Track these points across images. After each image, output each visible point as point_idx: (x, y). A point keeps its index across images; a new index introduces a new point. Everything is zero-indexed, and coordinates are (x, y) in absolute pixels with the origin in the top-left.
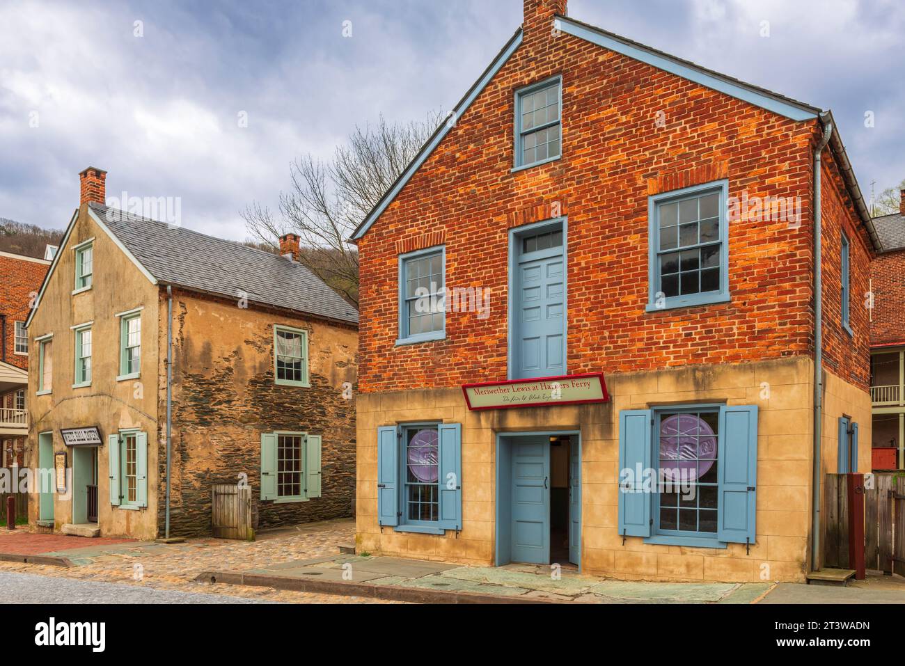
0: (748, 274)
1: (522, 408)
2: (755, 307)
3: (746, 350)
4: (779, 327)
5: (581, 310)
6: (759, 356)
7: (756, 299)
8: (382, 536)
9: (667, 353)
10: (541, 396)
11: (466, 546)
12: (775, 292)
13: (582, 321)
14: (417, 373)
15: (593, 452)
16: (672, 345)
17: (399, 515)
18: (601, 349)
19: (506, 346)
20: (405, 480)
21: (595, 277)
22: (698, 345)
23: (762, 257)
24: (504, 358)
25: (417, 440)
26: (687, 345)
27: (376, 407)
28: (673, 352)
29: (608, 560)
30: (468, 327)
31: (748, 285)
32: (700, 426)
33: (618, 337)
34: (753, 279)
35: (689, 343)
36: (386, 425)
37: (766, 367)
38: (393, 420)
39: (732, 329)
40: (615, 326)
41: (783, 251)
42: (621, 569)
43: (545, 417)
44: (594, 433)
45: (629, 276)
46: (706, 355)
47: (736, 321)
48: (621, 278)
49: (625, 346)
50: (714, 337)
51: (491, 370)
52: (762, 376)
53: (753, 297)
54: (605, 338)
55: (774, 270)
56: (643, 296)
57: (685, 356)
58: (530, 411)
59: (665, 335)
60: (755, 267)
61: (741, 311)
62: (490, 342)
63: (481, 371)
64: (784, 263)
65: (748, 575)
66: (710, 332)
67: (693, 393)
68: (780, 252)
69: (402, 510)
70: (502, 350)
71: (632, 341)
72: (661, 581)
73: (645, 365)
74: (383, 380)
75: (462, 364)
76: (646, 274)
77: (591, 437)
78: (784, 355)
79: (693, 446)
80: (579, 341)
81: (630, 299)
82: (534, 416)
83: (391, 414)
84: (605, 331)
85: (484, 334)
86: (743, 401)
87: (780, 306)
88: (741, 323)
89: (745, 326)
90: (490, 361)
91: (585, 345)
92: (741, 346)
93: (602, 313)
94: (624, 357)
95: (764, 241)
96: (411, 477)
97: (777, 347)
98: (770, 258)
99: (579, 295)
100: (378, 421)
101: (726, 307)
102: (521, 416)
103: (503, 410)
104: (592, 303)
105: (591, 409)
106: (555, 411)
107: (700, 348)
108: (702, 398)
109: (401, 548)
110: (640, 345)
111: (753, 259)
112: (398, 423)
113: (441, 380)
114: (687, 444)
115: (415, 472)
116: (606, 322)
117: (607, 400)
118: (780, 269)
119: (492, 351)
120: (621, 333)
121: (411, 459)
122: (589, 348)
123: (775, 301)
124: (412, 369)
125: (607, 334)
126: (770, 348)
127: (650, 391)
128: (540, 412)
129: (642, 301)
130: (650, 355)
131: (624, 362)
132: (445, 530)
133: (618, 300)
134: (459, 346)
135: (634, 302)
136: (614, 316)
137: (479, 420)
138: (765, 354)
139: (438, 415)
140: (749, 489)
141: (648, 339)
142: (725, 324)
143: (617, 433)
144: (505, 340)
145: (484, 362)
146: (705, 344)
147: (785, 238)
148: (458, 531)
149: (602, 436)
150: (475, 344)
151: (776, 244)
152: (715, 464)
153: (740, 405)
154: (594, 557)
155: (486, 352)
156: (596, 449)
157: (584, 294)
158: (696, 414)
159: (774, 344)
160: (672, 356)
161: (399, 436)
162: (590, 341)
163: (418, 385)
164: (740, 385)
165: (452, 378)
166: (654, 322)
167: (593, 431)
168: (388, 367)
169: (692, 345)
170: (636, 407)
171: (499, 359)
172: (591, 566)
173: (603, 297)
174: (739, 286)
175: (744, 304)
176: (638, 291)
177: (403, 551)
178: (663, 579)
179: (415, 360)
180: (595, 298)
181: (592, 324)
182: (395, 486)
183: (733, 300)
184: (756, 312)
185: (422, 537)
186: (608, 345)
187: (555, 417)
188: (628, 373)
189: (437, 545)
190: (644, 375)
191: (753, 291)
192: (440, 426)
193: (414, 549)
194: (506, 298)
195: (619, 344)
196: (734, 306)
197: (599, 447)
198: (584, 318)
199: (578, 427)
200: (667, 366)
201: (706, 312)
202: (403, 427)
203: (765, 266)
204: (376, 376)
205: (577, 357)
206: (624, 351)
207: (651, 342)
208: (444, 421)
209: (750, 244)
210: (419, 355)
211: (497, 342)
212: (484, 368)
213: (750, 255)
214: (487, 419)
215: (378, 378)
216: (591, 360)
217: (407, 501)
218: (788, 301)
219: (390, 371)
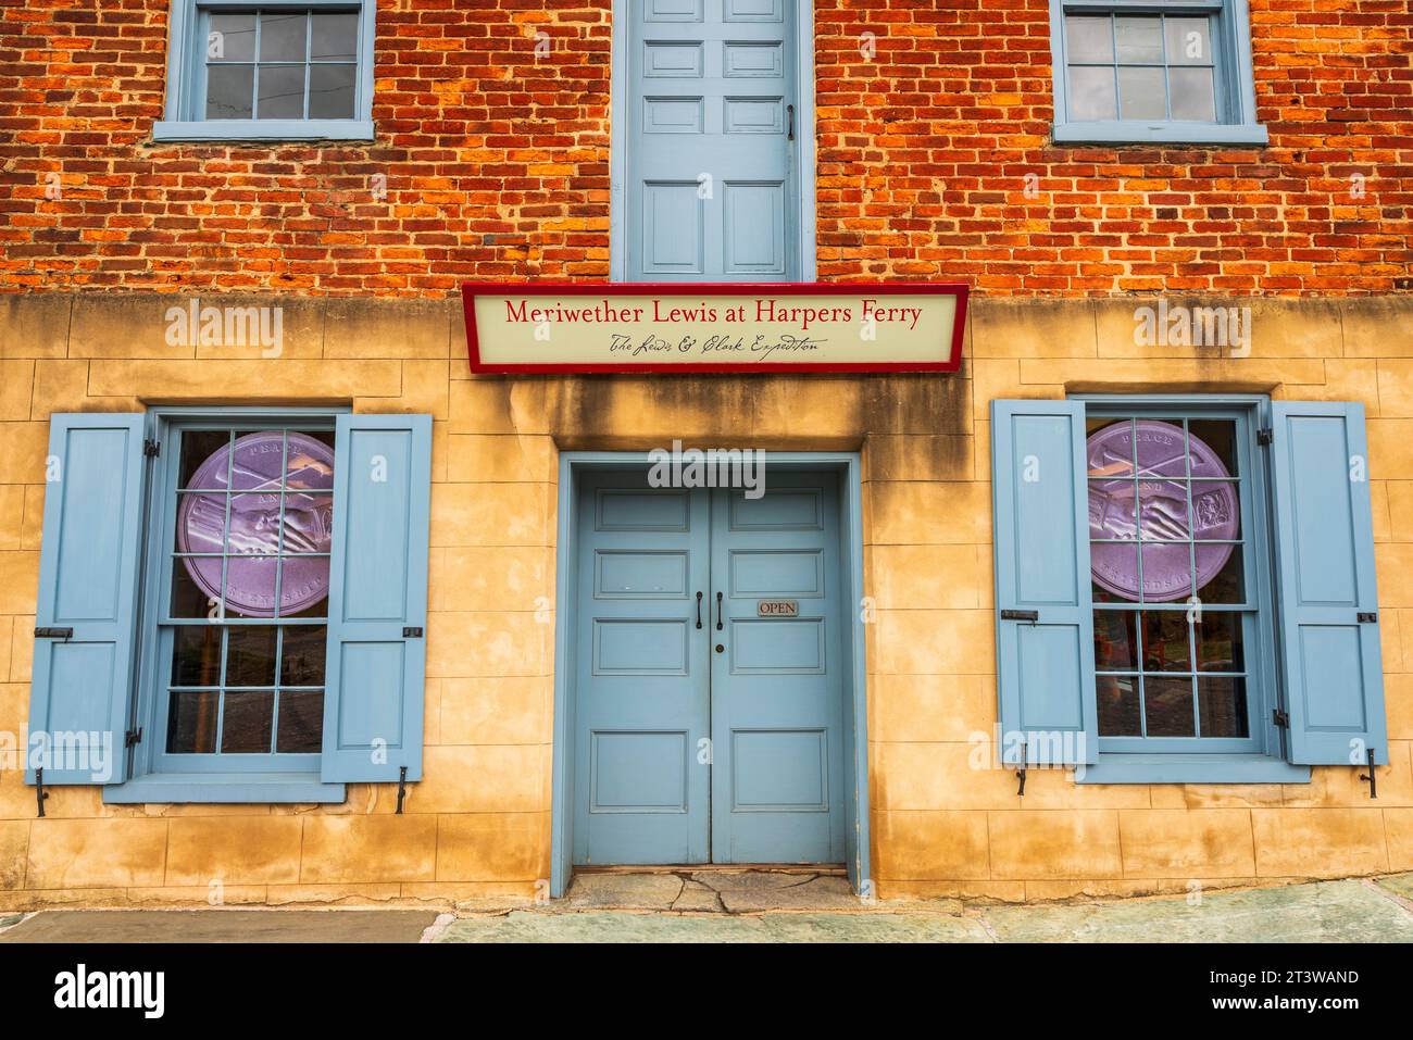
0: (1301, 88)
1: (665, 377)
2: (1326, 166)
3: (1308, 269)
4: (1384, 221)
5: (861, 114)
6: (1345, 284)
7: (1326, 149)
8: (41, 827)
9: (1113, 255)
10: (746, 344)
11: (436, 838)
12: (1369, 139)
13: (864, 142)
14: (241, 239)
15: (908, 515)
16: (1125, 236)
17: (132, 738)
18: (925, 226)
19: (605, 185)
20: (161, 607)
21: (901, 31)
22: (1193, 242)
23: (1332, 53)
24: (598, 223)
25: (221, 469)
26: (1164, 241)
27: (47, 341)
28: (1130, 255)
29: (966, 843)
30: (465, 114)
31: (1303, 114)
32: (1192, 453)
33: (975, 199)
34: (1317, 102)
35: (1172, 236)
36: (87, 409)
37: (1366, 309)
38: (128, 392)
39: (1274, 213)
40: (963, 170)
41: (1378, 48)
42: (1010, 868)
43: (747, 406)
44: (911, 461)
45: (998, 44)
46: (1216, 269)
47: (1284, 194)
48: (979, 45)
49: (997, 226)
50: (1231, 227)
51: (548, 255)
52: (1360, 333)
53: (1318, 141)
54: (934, 197)
55: (1359, 88)
56: (1042, 100)
57: (1162, 268)
58: (694, 387)
59: (1105, 207)
60: (1318, 73)
61: (1295, 172)
62: (542, 167)
63: (512, 254)
64: (1383, 76)
65: (1374, 851)
66: (1223, 213)
67: (1193, 364)
68: (1370, 49)
69: (145, 722)
70: (590, 196)
71: (1016, 213)
72: (1138, 894)
73: (1054, 280)
74: (86, 250)
75: (437, 225)
76: (1046, 45)
77: (902, 472)
78: (1402, 287)
79: (1178, 505)
80: (856, 196)
81: (1005, 102)
82: (710, 404)
83: (118, 369)
84: (934, 179)
85: (525, 143)
86: (1318, 391)
87: (1381, 171)
88: (1297, 200)
89: (1305, 209)
90: (545, 225)
91: (876, 211)
92: (1298, 256)
93: (924, 129)
94: (994, 254)
95: (1333, 19)
96: (190, 598)
97: (1381, 266)
98: (1349, 59)
99: (853, 72)
100: (48, 393)
101: (1255, 157)
102: (664, 400)
103: (598, 378)
104: (893, 99)
105: (902, 389)
106: (780, 390)
107: (1199, 250)
108: (1215, 378)
109: (131, 866)
110: (1041, 227)
111: (1312, 55)
112: (149, 404)
113: (344, 269)
114: (1161, 499)
115: (206, 576)
116: (938, 157)
117: (953, 369)
118: (1372, 88)
119: (555, 197)
120: (981, 190)
121: (194, 531)
122: (886, 220)
123: (1370, 158)
124: (224, 224)
125: (939, 187)
126: (1366, 269)
127: (1075, 352)
128: (732, 392)
129: (1038, 113)
130: (1066, 256)
131: (993, 269)
132: (348, 785)
133: (969, 101)
134: (428, 170)
135: (1017, 113)
136: (958, 142)
137: (505, 408)
138: (1357, 283)
139: (332, 382)
140: (1361, 618)
141: (1060, 213)
142: (1257, 200)
143: (977, 468)
144: (602, 167)
145: (523, 227)
146: (1211, 242)
147: (1378, 20)
148: (403, 783)
149: (934, 468)
150: (488, 170)
151: (1359, 29)
152: (1237, 551)
153: (1312, 399)
154: (922, 836)
155: (532, 198)
156: (918, 508)
157: (868, 71)
158: (1178, 423)
159: (1374, 257)
160: (1127, 265)
161: (151, 451)
162: (891, 202)
163: (247, 280)
164: (1309, 352)
165: (391, 268)
166: (1076, 172)
167: (907, 453)
168: (111, 208)
169: (1178, 242)
170: (1036, 390)
171: (582, 223)
172: (914, 867)
173: (925, 86)
174: (1284, 113)
175: (1297, 156)
176: (1026, 87)
177: (142, 877)
178: (1142, 886)
179: (237, 196)
180: (902, 86)
181: (894, 156)
182: (123, 633)
183: (1272, 144)
184: (1327, 178)
185: (240, 817)
186: (944, 217)
187: (782, 408)
188: (1009, 300)
189: (307, 844)
190: (1056, 308)
191: (1315, 128)
192: (344, 422)
193: (202, 865)
194: (606, 46)
195: (978, 217)
196: (1274, 157)
197: (927, 502)
198: (872, 138)
199: (855, 444)
200: (1115, 289)
201: (1208, 164)
202: (165, 419)
203: (1340, 74)
204: (52, 235)
205: (850, 241)
206: (992, 239)
207: (1067, 226)
208: (357, 404)
209: (1302, 19)
210: (257, 182)
211: (575, 170)
212: (525, 247)
213: (1304, 44)
214: (537, 405)
215: (61, 242)
216: (894, 254)
217: (160, 683)
218: (1399, 163)
219: (122, 223)
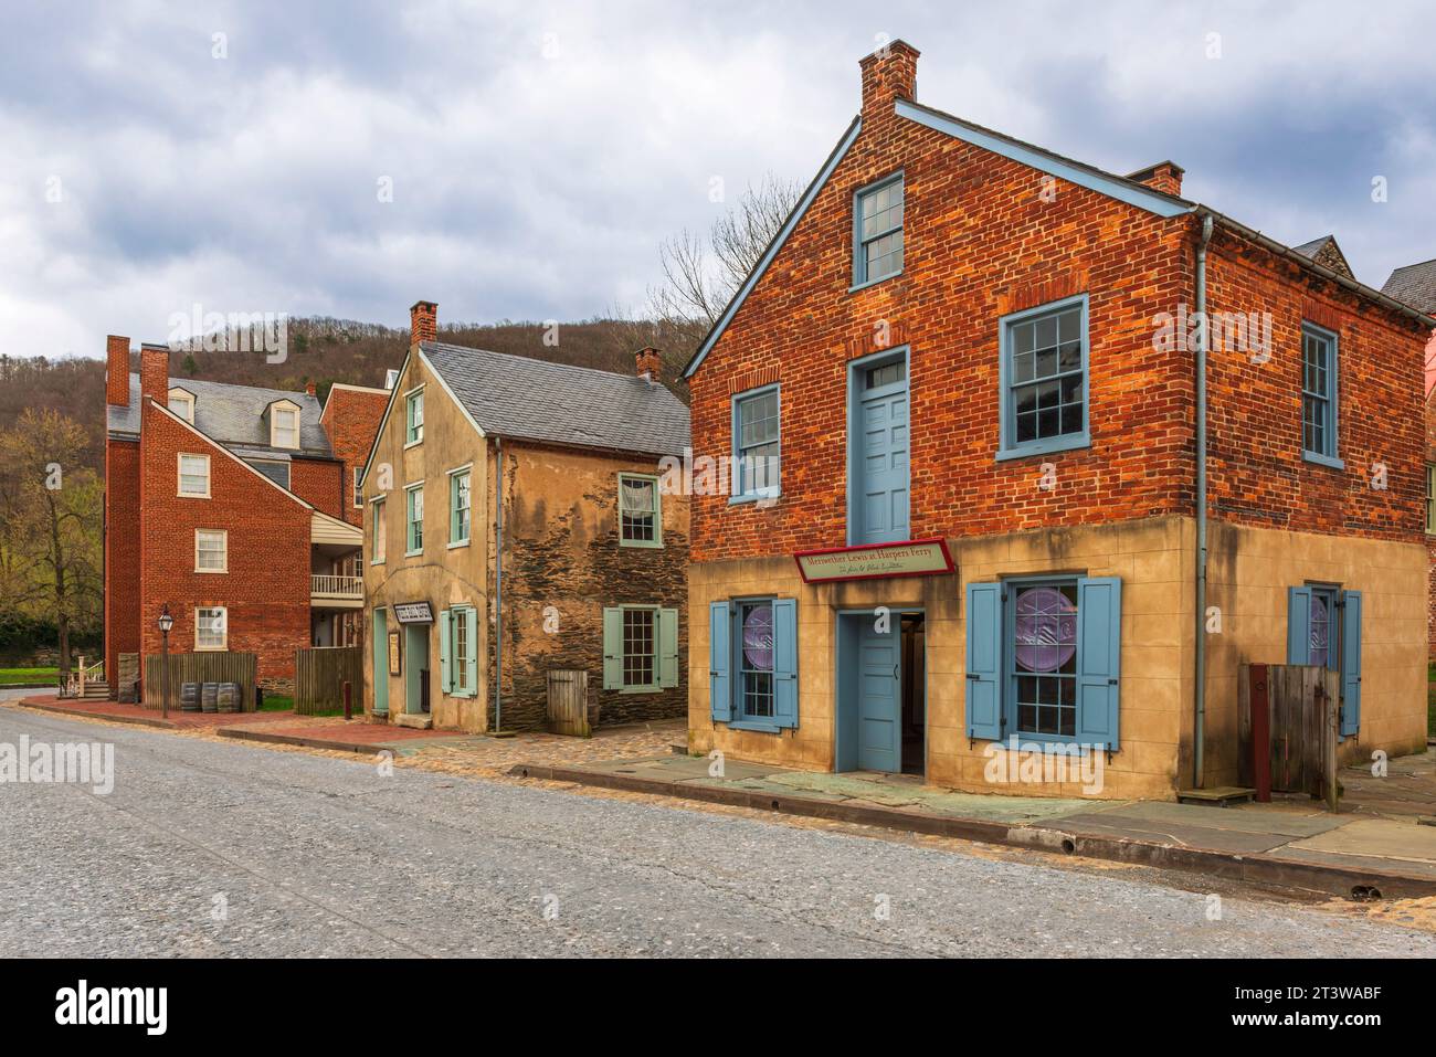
0: (1111, 412)
1: (862, 581)
2: (1119, 453)
3: (1108, 509)
4: (1146, 478)
5: (925, 460)
6: (1125, 515)
7: (1121, 443)
8: (715, 733)
9: (1020, 512)
10: (880, 567)
11: (803, 748)
12: (1142, 435)
13: (926, 473)
14: (750, 538)
15: (938, 634)
16: (1025, 502)
17: (733, 708)
18: (947, 507)
19: (845, 504)
20: (740, 667)
21: (940, 418)
22: (1055, 501)
23: (1127, 390)
24: (842, 519)
25: (752, 620)
26: (1041, 503)
27: (708, 579)
28: (1027, 511)
29: (955, 768)
30: (805, 481)
31: (1111, 426)
32: (1061, 602)
33: (966, 493)
34: (1117, 418)
35: (1045, 499)
36: (719, 601)
37: (1132, 529)
38: (726, 594)
39: (1093, 481)
40: (963, 480)
41: (1152, 382)
42: (969, 779)
43: (886, 592)
44: (939, 612)
45: (977, 417)
46: (1064, 514)
47: (1098, 471)
48: (969, 419)
49: (974, 504)
50: (1073, 491)
51: (828, 534)
52: (1127, 541)
53: (1116, 440)
54: (950, 494)
55: (1140, 407)
56: (993, 441)
57: (1040, 516)
58: (870, 584)
59: (1017, 489)
60: (1120, 403)
61: (1104, 458)
62: (827, 500)
63: (819, 535)
64: (1153, 398)
65: (1111, 790)
66: (1068, 485)
67: (1049, 562)
68: (1147, 384)
69: (737, 703)
70: (841, 509)
71: (981, 497)
72: (1014, 796)
73: (995, 527)
74: (715, 546)
75: (798, 526)
76: (997, 413)
77: (936, 617)
78: (1152, 513)
79: (1053, 627)
80: (923, 497)
81: (979, 445)
82: (875, 591)
83: (724, 587)
84: (951, 485)
85: (821, 491)
86: (1105, 572)
87: (1148, 451)
88: (1104, 473)
89: (1108, 477)
90: (828, 522)
91: (930, 503)
92: (1103, 503)
93: (947, 463)
94: (973, 517)
95: (1130, 370)
96: (747, 664)
97: (1144, 503)
98: (1136, 391)
99: (923, 441)
100: (710, 596)
101: (1086, 454)
102: (861, 590)
103: (841, 582)
104: (937, 451)
105: (936, 582)
106: (897, 584)
107: (1057, 505)
108: (1059, 568)
109: (735, 748)
110: (990, 502)
111: (1117, 393)
112: (732, 598)
113: (776, 546)
114: (1046, 625)
115: (751, 657)
116: (953, 475)
117: (952, 570)
118: (1148, 405)
119: (830, 511)
120: (969, 488)
121: (747, 641)
122: (933, 507)
123: (1142, 445)
124: (746, 533)
125: (953, 489)
126: (1136, 505)
127: (1000, 560)
128: (881, 585)
129: (992, 448)
130: (1001, 515)
131: (973, 523)
132: (781, 728)
133: (965, 446)
134: (795, 505)
135: (984, 449)
136: (961, 466)
137: (816, 596)
138: (1130, 513)
139: (773, 588)
140: (1110, 682)
141: (999, 495)
142: (1086, 475)
143: (965, 613)
144: (844, 497)
145: (822, 524)
146: (1062, 500)
147: (1153, 366)
148: (794, 729)
149: (948, 614)
150: (812, 503)
151: (1143, 373)
152: (1075, 653)
153: (1101, 576)
154: (941, 763)
155: (823, 512)
156: (942, 631)
157: (928, 440)
158: (1056, 588)
159: (1141, 499)
160: (1025, 516)
161: (733, 614)
162: (935, 498)
163: (753, 553)
164: (1101, 552)
165: (788, 544)
166: (1006, 474)
167: (939, 608)
168: (720, 531)
169: (1048, 502)
170: (985, 579)
171: (836, 521)
172: (937, 775)
173: (949, 443)
174: (1102, 428)
175: (1107, 449)
176: (988, 436)
177: (737, 752)
178: (1016, 792)
179: (749, 522)
180: (940, 445)
181: (937, 477)
182: (728, 673)
183: (1094, 445)
184: (1120, 459)
185: (758, 736)
186: (955, 503)
187: (897, 591)
188: (977, 538)
189: (773, 746)
190: (994, 540)
191: (1116, 433)
192: (775, 602)
193: (749, 750)
194: (844, 446)
195: (967, 501)
196: (1095, 452)
197: (945, 628)
198: (929, 470)
199: (921, 604)
200: (1020, 528)
201: (1065, 460)
202: (737, 603)
203: (1130, 401)
204: (708, 542)
205: (921, 517)
206: (972, 510)
207: (1002, 498)
208: (780, 595)
209: (1113, 374)
210: (754, 516)
211: (835, 499)
212: (822, 532)
213: (1113, 387)
214: (824, 595)
215: (711, 544)
216: (936, 521)
217: (742, 692)
218: (1157, 446)
219: (723, 535)
